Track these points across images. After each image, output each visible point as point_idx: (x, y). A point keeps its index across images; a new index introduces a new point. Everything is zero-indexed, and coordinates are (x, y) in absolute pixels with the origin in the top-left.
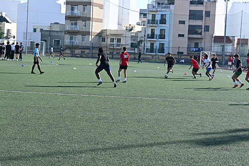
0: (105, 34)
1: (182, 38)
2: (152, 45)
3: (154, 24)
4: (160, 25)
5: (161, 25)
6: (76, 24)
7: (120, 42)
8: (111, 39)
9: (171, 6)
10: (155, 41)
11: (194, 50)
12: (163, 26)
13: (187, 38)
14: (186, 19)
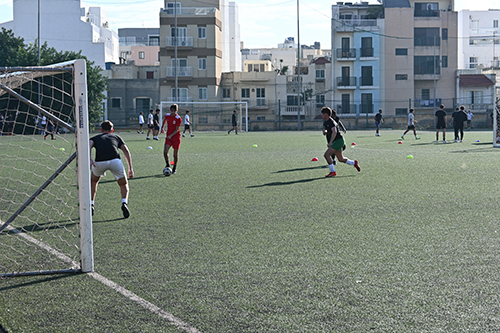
0: (231, 81)
1: (404, 81)
2: (346, 98)
3: (350, 56)
4: (361, 59)
5: (364, 58)
6: (183, 64)
7: (263, 96)
8: (243, 90)
9: (379, 21)
10: (353, 90)
11: (427, 104)
12: (367, 61)
13: (413, 82)
14: (409, 44)
